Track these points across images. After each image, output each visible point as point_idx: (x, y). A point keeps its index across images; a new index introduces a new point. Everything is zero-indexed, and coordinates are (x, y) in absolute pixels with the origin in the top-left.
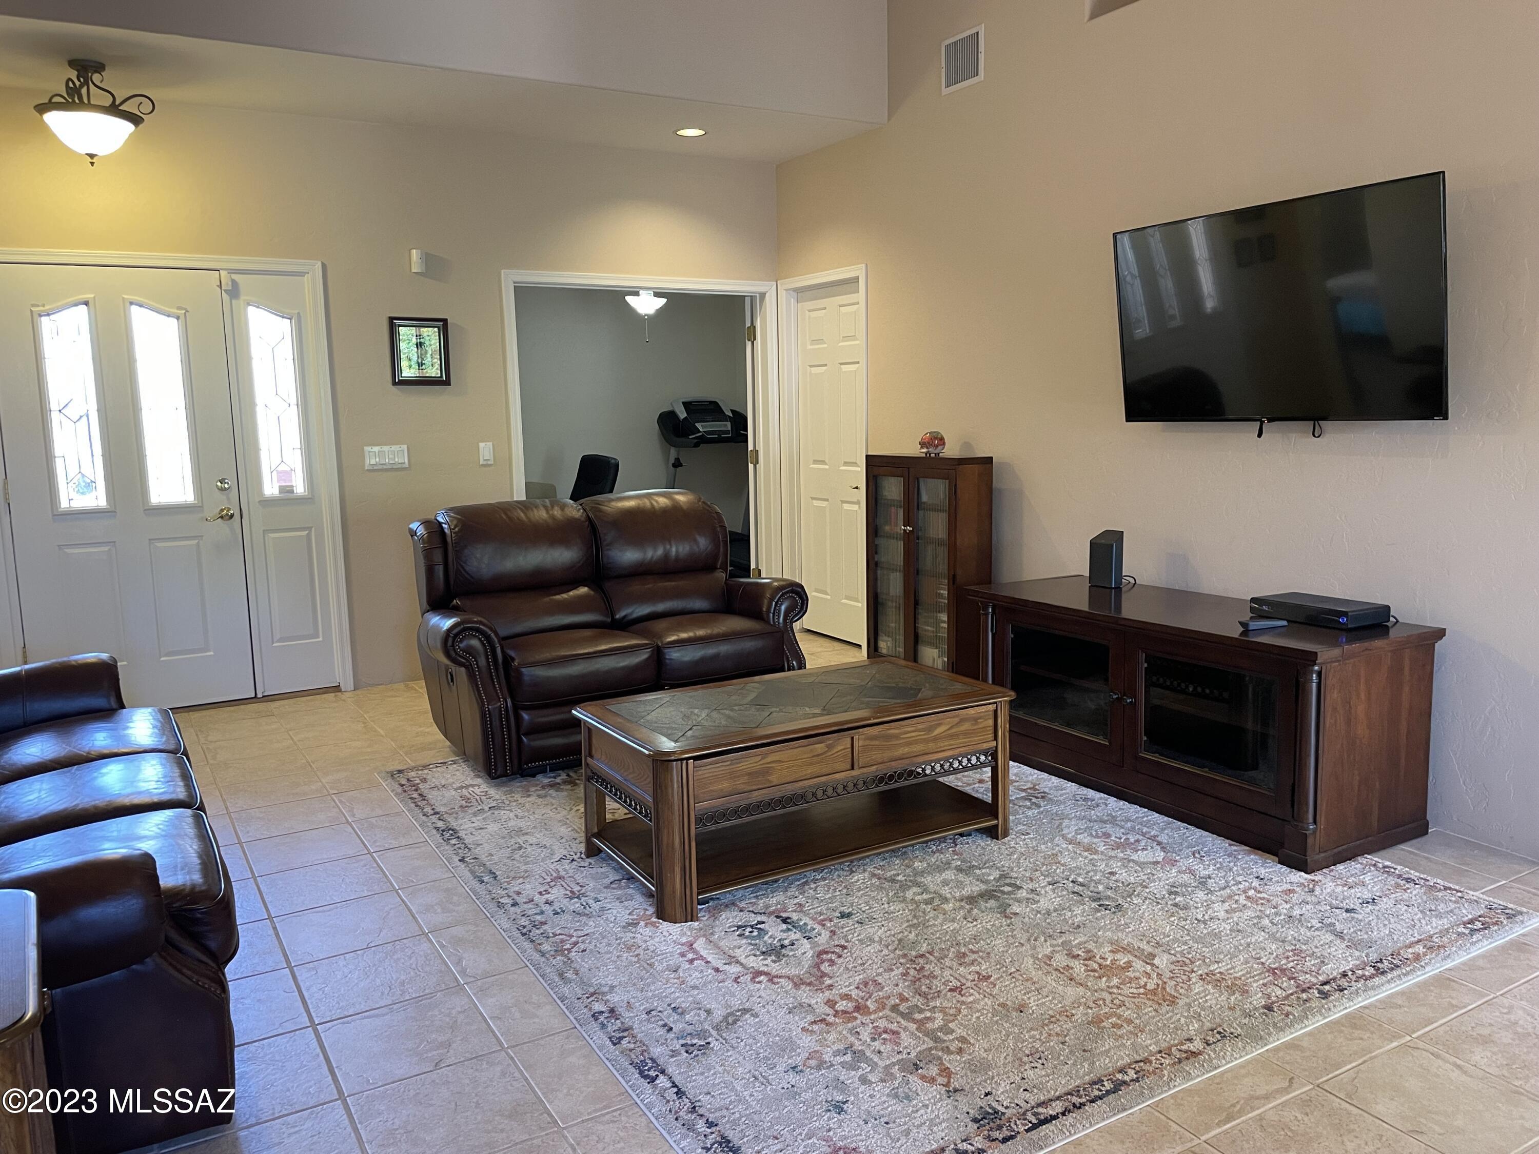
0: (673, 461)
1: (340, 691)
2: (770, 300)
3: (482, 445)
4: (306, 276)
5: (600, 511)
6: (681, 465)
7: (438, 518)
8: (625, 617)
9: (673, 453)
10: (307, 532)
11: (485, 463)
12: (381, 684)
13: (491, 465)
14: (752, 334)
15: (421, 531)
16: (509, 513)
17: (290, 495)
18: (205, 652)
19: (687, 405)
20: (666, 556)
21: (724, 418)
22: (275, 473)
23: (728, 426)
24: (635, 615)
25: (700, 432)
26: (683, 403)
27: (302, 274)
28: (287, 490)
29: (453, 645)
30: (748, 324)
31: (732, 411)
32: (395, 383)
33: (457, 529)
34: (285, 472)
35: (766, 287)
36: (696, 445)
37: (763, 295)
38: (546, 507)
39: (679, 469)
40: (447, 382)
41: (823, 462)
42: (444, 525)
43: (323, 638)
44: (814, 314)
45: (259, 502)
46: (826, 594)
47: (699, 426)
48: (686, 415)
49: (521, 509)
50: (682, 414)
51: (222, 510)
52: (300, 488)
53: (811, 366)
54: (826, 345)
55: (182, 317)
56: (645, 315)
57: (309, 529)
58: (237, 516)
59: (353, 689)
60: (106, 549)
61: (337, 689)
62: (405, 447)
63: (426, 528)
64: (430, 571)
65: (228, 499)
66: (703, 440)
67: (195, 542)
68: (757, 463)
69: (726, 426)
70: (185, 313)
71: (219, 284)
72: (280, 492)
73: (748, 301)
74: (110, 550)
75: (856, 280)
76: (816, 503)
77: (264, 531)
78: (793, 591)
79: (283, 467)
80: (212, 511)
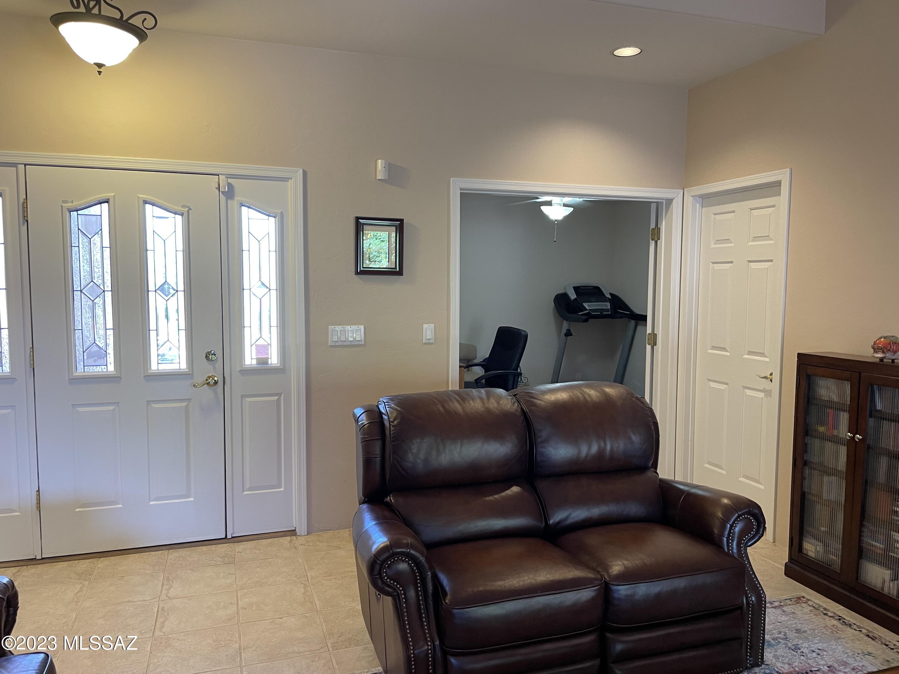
0: (565, 332)
1: (295, 535)
2: (676, 206)
3: (425, 326)
4: (290, 181)
5: (534, 405)
6: (571, 335)
7: (380, 406)
8: (559, 522)
9: (565, 325)
10: (277, 398)
11: (427, 342)
12: (330, 530)
13: (432, 343)
14: (656, 235)
15: (364, 420)
16: (446, 406)
17: (265, 366)
18: (187, 498)
19: (577, 289)
20: (601, 454)
21: (605, 300)
22: (254, 347)
23: (608, 305)
24: (570, 521)
25: (587, 310)
26: (574, 288)
27: (286, 179)
28: (263, 362)
29: (380, 574)
30: (653, 226)
31: (611, 294)
32: (357, 273)
33: (395, 422)
34: (263, 346)
35: (676, 194)
36: (586, 321)
37: (669, 202)
38: (481, 399)
39: (569, 337)
40: (400, 273)
41: (724, 349)
42: (384, 416)
43: (285, 488)
44: (718, 217)
45: (240, 370)
46: (720, 467)
47: (586, 305)
48: (575, 297)
49: (458, 401)
50: (573, 296)
51: (209, 377)
52: (274, 360)
53: (713, 263)
54: (733, 245)
55: (186, 214)
56: (556, 221)
57: (279, 395)
58: (221, 383)
59: (306, 534)
60: (111, 408)
61: (293, 533)
62: (362, 327)
63: (368, 417)
64: (368, 463)
65: (215, 368)
66: (589, 316)
67: (184, 404)
68: (655, 344)
69: (607, 306)
70: (188, 211)
71: (217, 186)
72: (258, 363)
73: (653, 207)
74: (114, 409)
75: (778, 184)
76: (713, 385)
77: (242, 396)
78: (750, 513)
79: (261, 342)
80: (200, 378)
